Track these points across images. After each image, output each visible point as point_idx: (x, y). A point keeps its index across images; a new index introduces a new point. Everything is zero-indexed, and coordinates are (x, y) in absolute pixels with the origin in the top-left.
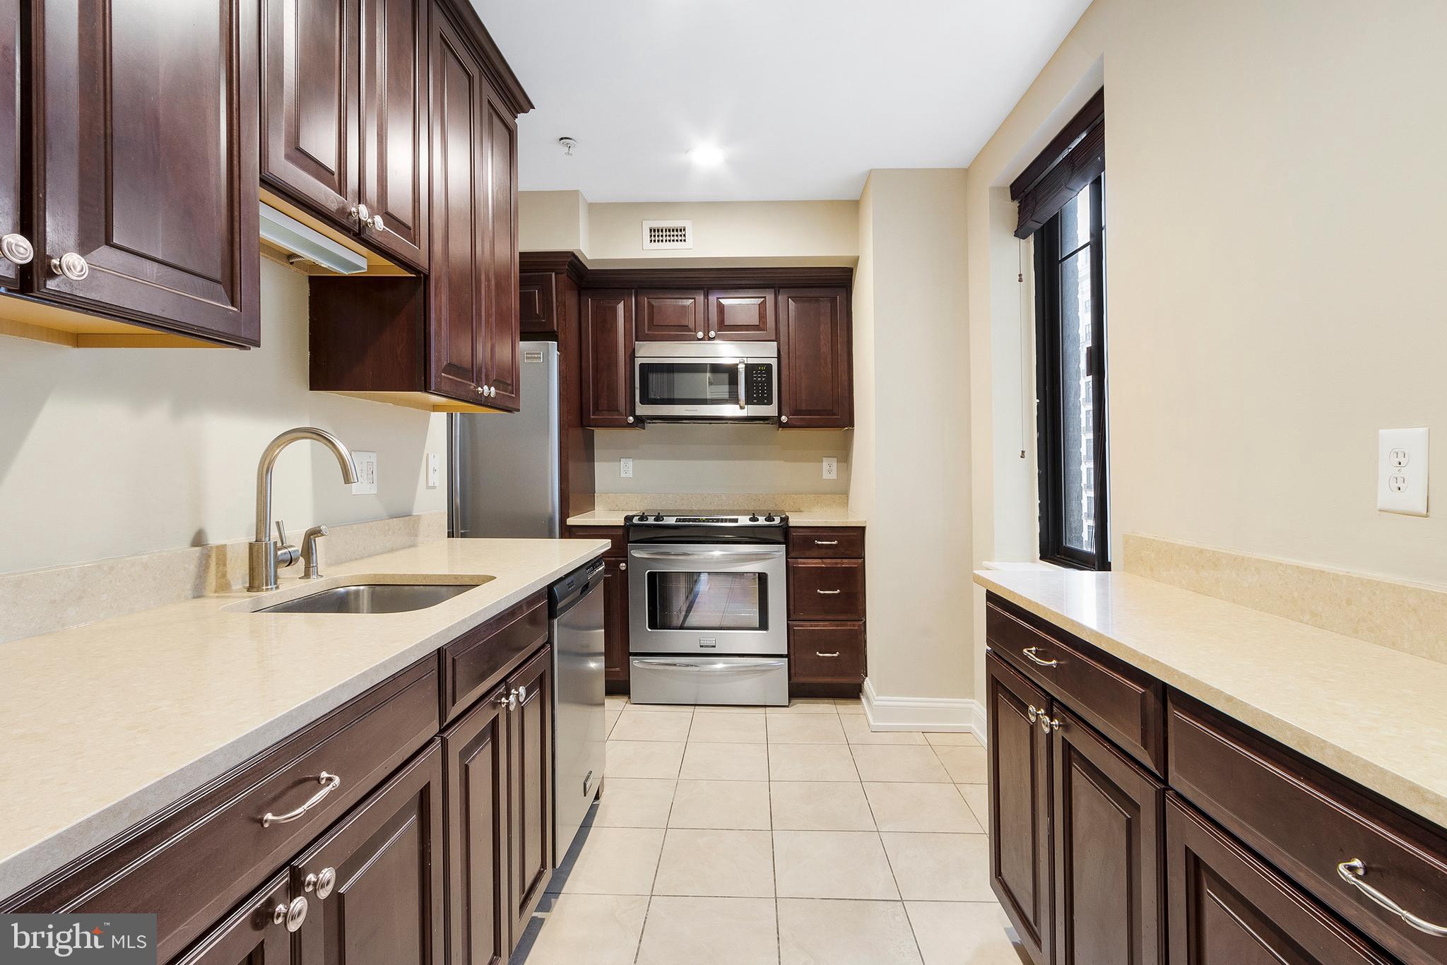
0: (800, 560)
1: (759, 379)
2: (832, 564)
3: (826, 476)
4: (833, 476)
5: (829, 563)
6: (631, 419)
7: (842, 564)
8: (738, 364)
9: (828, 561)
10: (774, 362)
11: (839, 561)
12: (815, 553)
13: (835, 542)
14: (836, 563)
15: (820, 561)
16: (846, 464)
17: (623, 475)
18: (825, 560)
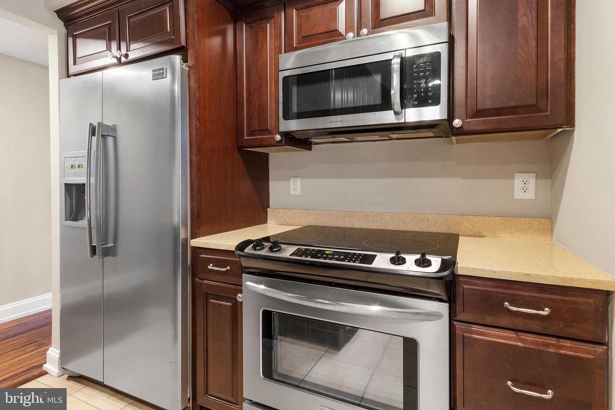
0: (475, 328)
1: (421, 74)
2: (538, 344)
3: (518, 194)
4: (530, 195)
5: (532, 342)
6: (278, 137)
7: (560, 347)
8: (391, 60)
9: (530, 338)
10: (443, 49)
11: (554, 341)
12: (505, 321)
13: (546, 312)
14: (547, 345)
15: (512, 335)
16: (549, 181)
17: (292, 193)
18: (523, 336)
